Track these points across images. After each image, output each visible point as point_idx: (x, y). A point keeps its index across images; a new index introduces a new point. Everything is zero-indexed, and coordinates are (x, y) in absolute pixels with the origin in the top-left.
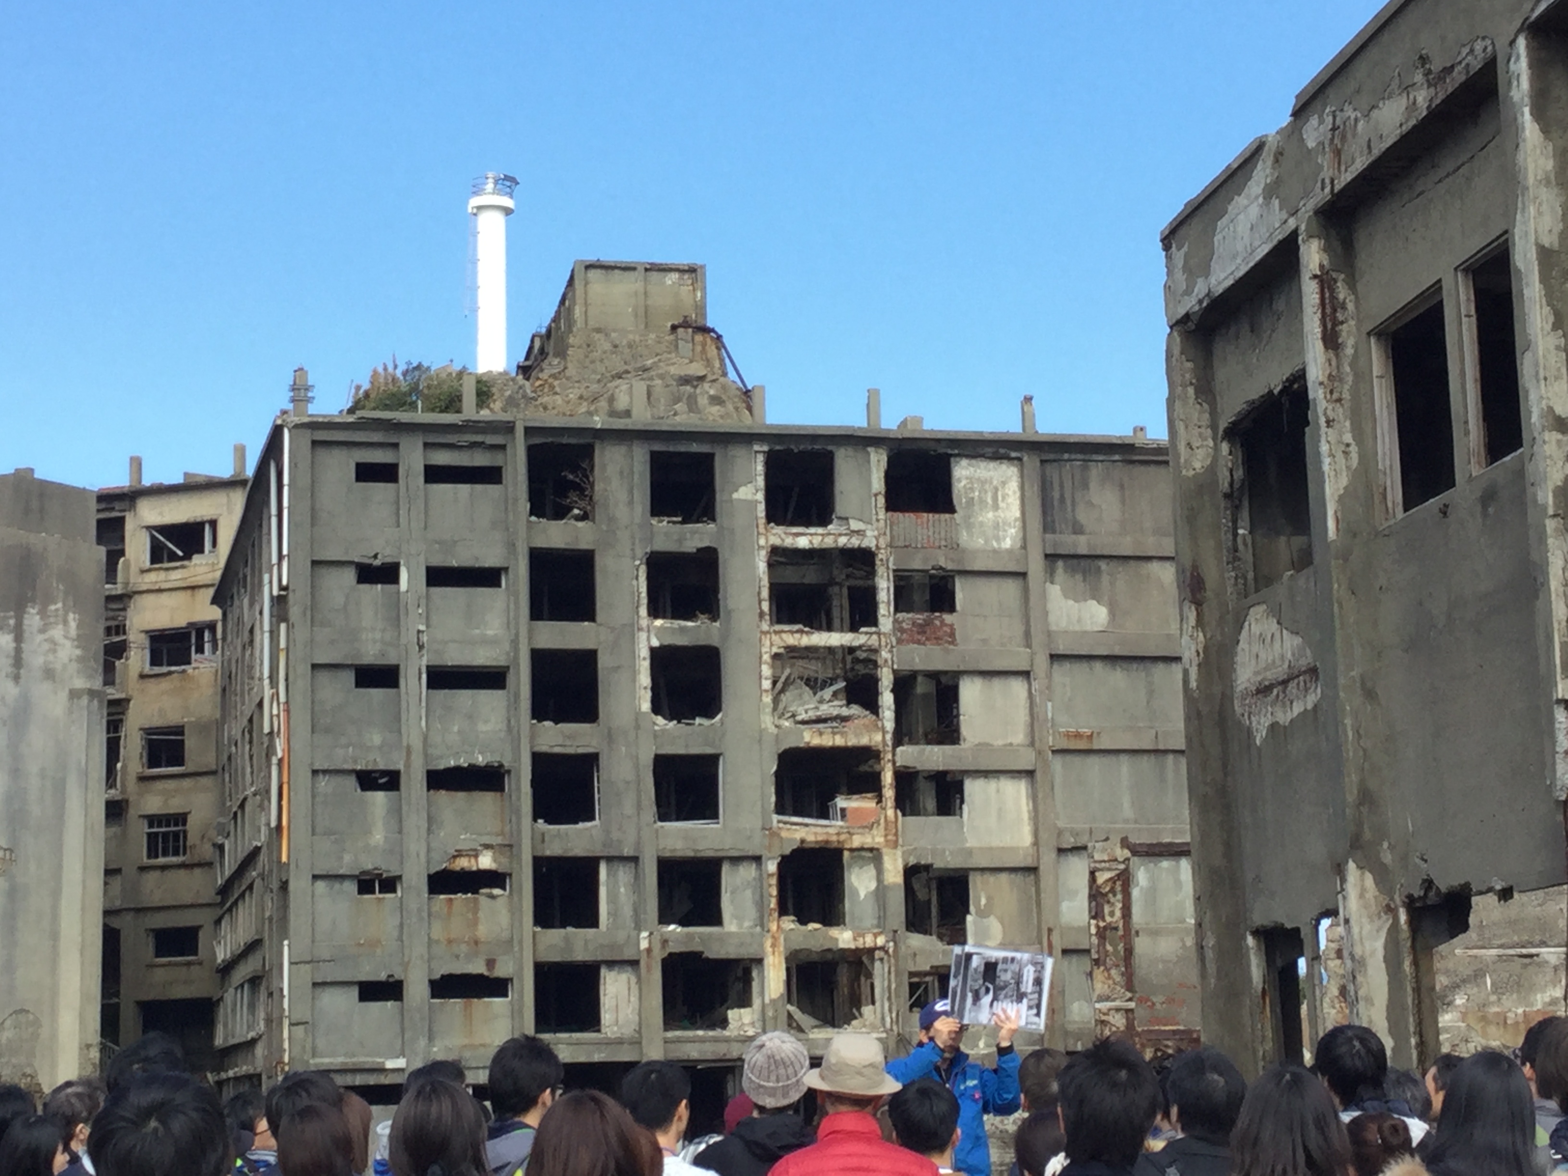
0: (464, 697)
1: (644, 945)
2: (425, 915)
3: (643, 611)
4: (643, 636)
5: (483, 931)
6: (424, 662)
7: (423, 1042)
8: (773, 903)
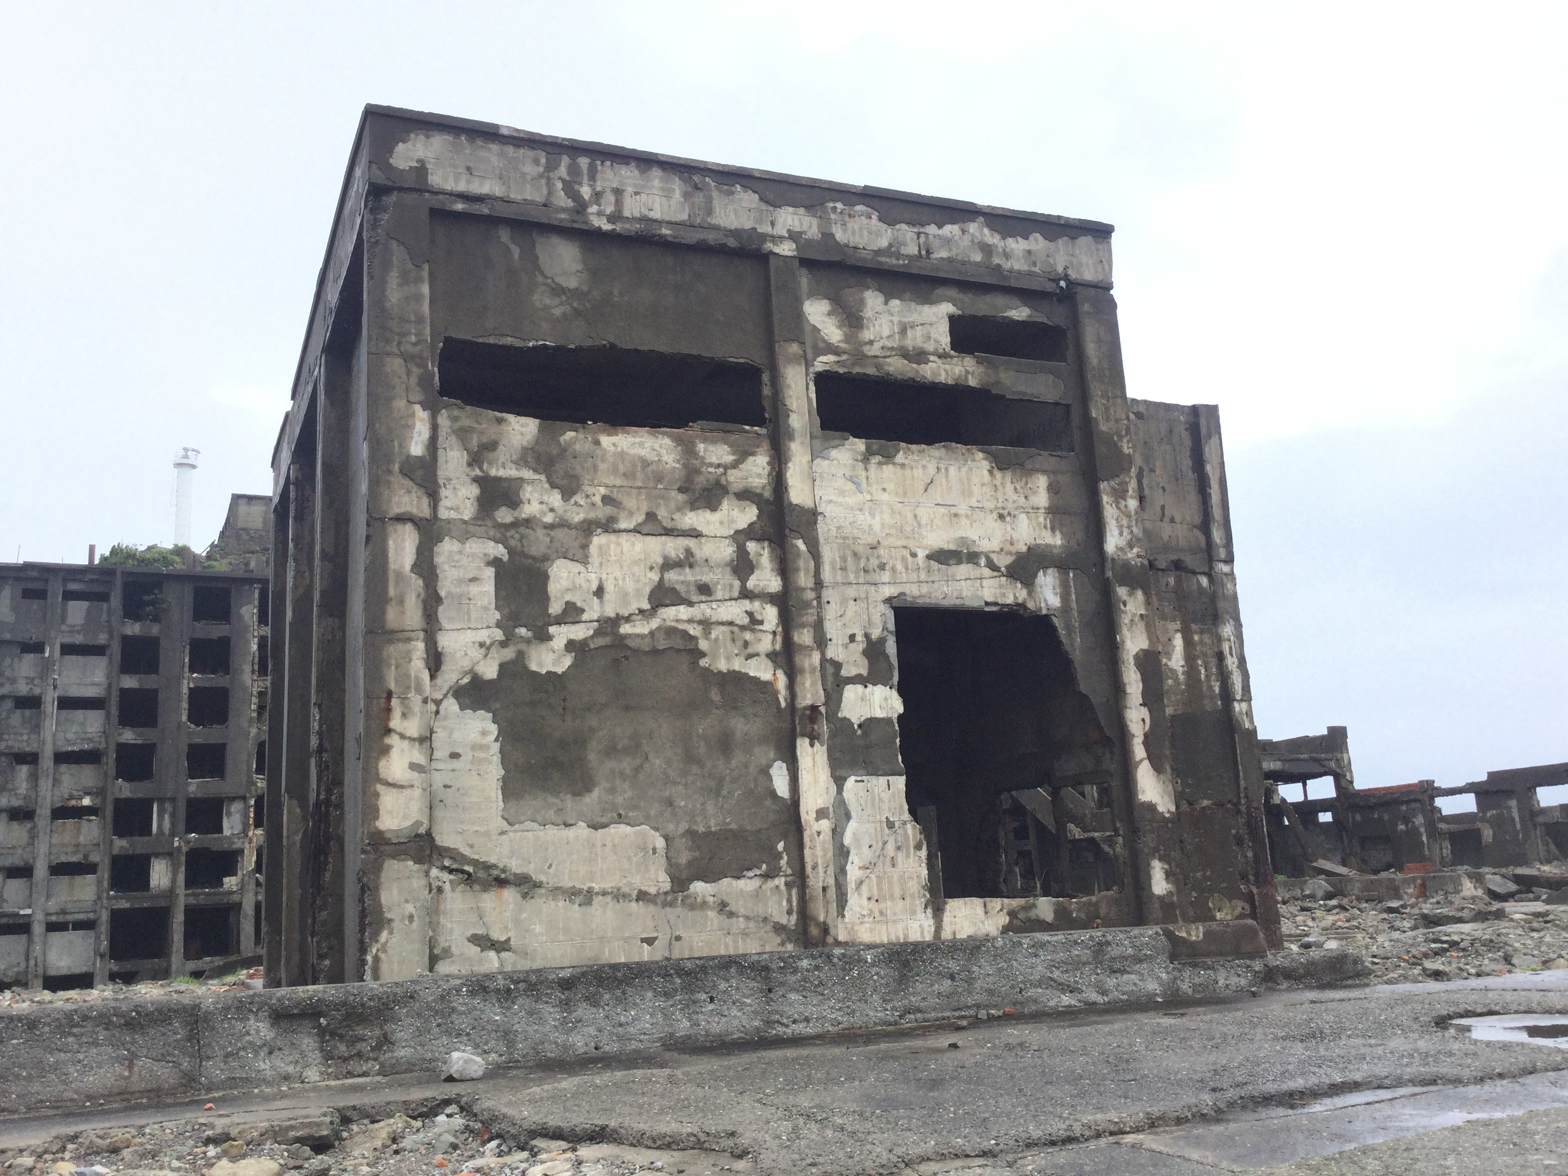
0: (79, 714)
1: (176, 844)
2: (48, 831)
3: (187, 669)
4: (186, 682)
5: (82, 839)
6: (56, 695)
7: (43, 899)
8: (251, 821)
